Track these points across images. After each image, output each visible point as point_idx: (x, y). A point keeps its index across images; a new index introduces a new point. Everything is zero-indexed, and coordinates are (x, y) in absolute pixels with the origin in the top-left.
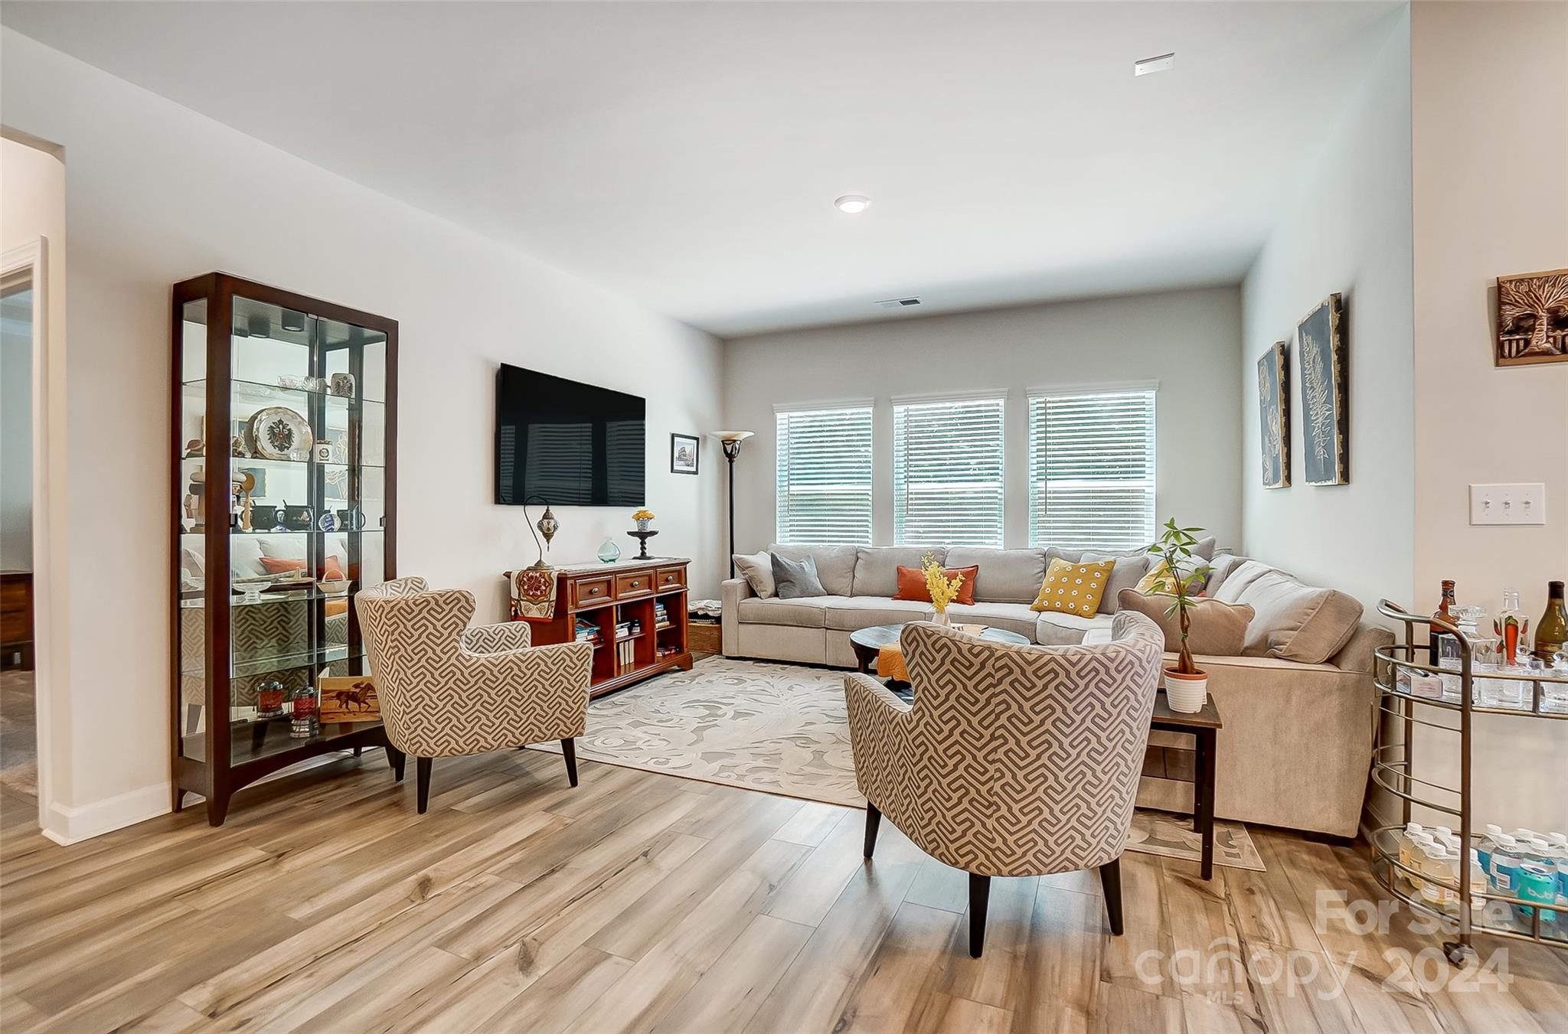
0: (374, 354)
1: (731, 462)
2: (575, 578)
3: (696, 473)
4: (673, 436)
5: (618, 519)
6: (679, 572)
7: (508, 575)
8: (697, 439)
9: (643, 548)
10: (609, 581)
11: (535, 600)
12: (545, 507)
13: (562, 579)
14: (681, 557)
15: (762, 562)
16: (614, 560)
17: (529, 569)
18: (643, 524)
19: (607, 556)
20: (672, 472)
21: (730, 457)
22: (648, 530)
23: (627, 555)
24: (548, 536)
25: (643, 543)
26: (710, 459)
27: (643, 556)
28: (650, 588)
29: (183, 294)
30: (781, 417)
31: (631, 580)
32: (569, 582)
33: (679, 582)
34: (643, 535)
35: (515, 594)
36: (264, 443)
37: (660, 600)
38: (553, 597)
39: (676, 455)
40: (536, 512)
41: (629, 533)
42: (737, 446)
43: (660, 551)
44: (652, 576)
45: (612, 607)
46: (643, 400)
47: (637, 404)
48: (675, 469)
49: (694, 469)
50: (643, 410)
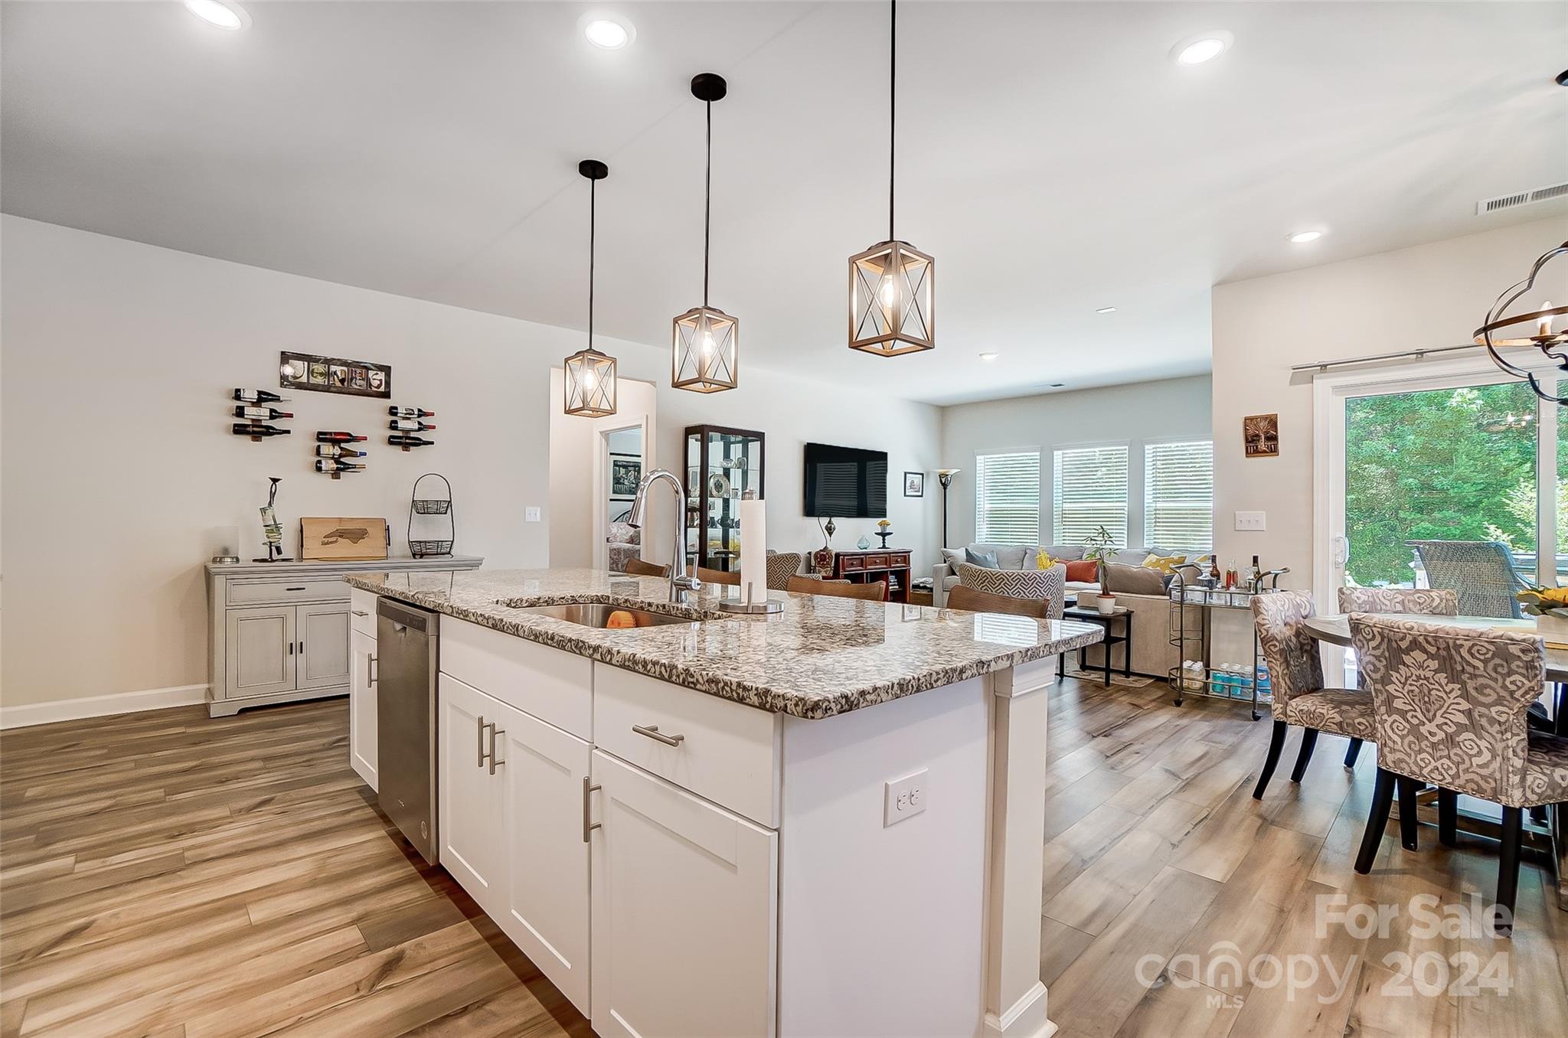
0: (754, 447)
1: (945, 489)
2: (844, 556)
3: (922, 496)
4: (905, 473)
5: (871, 525)
6: (905, 557)
7: (810, 553)
8: (922, 474)
9: (884, 542)
10: (862, 559)
11: (823, 566)
12: (830, 518)
13: (837, 555)
14: (907, 548)
15: (960, 554)
16: (866, 548)
17: (821, 550)
18: (884, 529)
19: (862, 546)
20: (905, 496)
21: (945, 486)
22: (887, 531)
23: (874, 545)
24: (830, 534)
25: (884, 540)
26: (932, 487)
27: (884, 547)
28: (886, 564)
29: (689, 431)
30: (980, 459)
31: (874, 559)
32: (841, 557)
33: (905, 563)
34: (884, 535)
35: (813, 563)
36: (714, 493)
37: (892, 573)
38: (833, 565)
39: (908, 484)
40: (825, 521)
41: (876, 533)
42: (949, 478)
43: (894, 544)
44: (888, 557)
45: (863, 573)
46: (886, 454)
47: (882, 457)
48: (907, 494)
49: (920, 494)
50: (886, 459)
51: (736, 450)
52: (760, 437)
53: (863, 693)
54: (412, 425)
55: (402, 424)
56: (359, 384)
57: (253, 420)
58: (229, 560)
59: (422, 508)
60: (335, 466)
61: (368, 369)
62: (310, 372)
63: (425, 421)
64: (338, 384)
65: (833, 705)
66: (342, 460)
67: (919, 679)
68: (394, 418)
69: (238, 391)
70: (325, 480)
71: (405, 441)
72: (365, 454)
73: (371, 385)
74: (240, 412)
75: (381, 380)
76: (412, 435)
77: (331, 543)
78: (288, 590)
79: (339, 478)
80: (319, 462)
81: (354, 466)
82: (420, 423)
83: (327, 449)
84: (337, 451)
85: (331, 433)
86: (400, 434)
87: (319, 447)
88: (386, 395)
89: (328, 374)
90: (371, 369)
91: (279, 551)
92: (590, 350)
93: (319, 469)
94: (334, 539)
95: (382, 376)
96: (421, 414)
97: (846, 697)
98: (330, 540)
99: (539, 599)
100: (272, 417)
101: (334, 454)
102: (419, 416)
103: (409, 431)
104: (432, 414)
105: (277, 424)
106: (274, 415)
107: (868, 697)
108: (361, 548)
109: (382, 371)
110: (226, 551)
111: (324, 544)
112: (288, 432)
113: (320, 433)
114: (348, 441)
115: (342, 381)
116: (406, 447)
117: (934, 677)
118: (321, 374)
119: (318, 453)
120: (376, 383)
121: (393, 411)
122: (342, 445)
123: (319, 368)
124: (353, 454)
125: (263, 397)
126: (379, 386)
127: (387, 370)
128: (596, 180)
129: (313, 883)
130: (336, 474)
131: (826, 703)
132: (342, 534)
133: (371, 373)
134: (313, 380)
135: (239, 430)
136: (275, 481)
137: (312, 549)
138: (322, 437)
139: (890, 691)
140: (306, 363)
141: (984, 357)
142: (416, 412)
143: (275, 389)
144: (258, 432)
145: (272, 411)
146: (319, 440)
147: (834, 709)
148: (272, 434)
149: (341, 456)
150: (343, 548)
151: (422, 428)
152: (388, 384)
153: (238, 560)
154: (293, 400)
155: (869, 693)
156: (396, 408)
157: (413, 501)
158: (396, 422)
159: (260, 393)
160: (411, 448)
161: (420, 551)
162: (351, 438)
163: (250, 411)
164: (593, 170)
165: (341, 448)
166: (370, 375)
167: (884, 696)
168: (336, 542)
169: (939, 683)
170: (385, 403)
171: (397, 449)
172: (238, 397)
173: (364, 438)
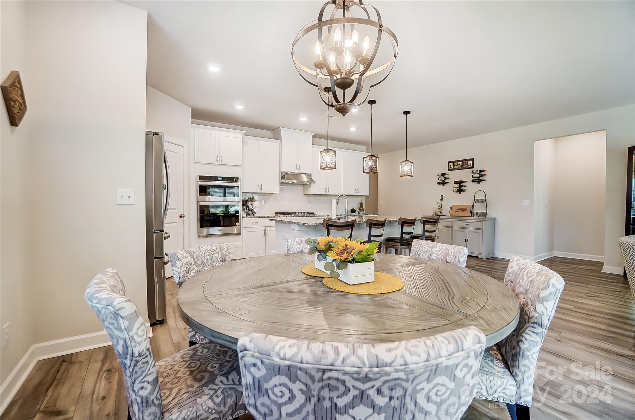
54: (479, 175)
55: (476, 175)
56: (465, 166)
57: (442, 180)
58: (435, 215)
59: (477, 201)
60: (459, 190)
62: (454, 165)
63: (482, 173)
64: (460, 167)
66: (461, 188)
68: (473, 174)
69: (438, 174)
70: (457, 194)
71: (479, 181)
72: (466, 186)
73: (468, 165)
74: (438, 179)
76: (480, 178)
79: (461, 193)
81: (463, 190)
83: (457, 186)
85: (458, 181)
86: (475, 178)
87: (455, 185)
88: (473, 167)
89: (458, 165)
91: (441, 213)
93: (454, 192)
94: (458, 211)
95: (471, 162)
96: (481, 171)
102: (480, 172)
103: (478, 177)
104: (485, 171)
105: (446, 181)
106: (446, 178)
108: (464, 214)
109: (471, 160)
111: (456, 212)
112: (449, 182)
114: (462, 183)
115: (461, 166)
118: (456, 165)
119: (454, 187)
121: (473, 172)
123: (456, 164)
124: (463, 186)
125: (443, 175)
126: (471, 165)
127: (473, 160)
128: (409, 114)
132: (460, 209)
133: (468, 162)
134: (455, 167)
135: (439, 183)
136: (442, 195)
138: (455, 183)
140: (452, 163)
143: (446, 172)
144: (443, 183)
148: (446, 183)
150: (460, 213)
151: (482, 175)
152: (473, 164)
154: (450, 174)
157: (474, 199)
159: (443, 173)
162: (462, 182)
165: (460, 185)
170: (472, 170)
171: (476, 184)
172: (438, 176)
173: (466, 182)
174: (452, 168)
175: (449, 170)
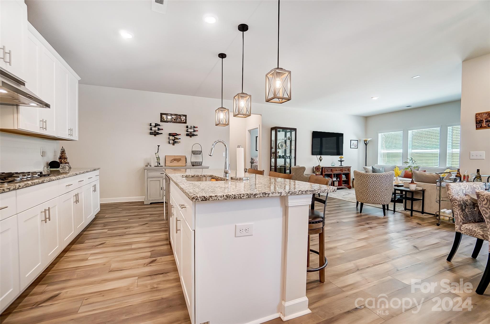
0: (293, 133)
1: (366, 145)
2: (325, 168)
3: (357, 148)
4: (351, 140)
5: (337, 158)
6: (349, 169)
7: (314, 167)
8: (358, 141)
9: (341, 164)
10: (331, 169)
11: (318, 171)
12: (320, 156)
13: (322, 168)
14: (349, 166)
15: (370, 168)
16: (334, 166)
17: (317, 166)
18: (341, 159)
19: (333, 165)
20: (351, 148)
21: (366, 144)
22: (342, 160)
23: (338, 164)
24: (321, 161)
25: (341, 163)
26: (362, 145)
27: (341, 165)
28: (341, 171)
29: (272, 129)
30: (380, 135)
31: (337, 169)
32: (323, 168)
33: (349, 171)
34: (341, 161)
35: (314, 170)
36: (280, 147)
37: (343, 174)
38: (321, 171)
39: (351, 144)
40: (319, 156)
41: (338, 161)
42: (368, 142)
43: (344, 164)
44: (341, 169)
45: (332, 174)
46: (343, 134)
47: (342, 135)
48: (351, 147)
49: (357, 147)
50: (343, 136)
51: (288, 134)
52: (295, 130)
53: (211, 197)
54: (192, 130)
55: (189, 130)
56: (179, 120)
57: (154, 131)
58: (149, 166)
59: (194, 153)
60: (173, 142)
61: (181, 116)
62: (167, 118)
63: (195, 129)
64: (174, 120)
65: (199, 198)
66: (175, 140)
67: (235, 195)
68: (187, 129)
69: (151, 124)
70: (171, 145)
71: (190, 135)
72: (180, 139)
73: (182, 120)
74: (151, 129)
75: (184, 119)
76: (192, 133)
77: (173, 162)
78: (161, 174)
79: (174, 145)
80: (169, 141)
81: (177, 142)
82: (194, 130)
83: (171, 138)
84: (173, 138)
85: (172, 133)
86: (189, 133)
87: (169, 137)
88: (185, 123)
89: (171, 118)
90: (182, 116)
91: (160, 164)
92: (222, 107)
93: (169, 143)
94: (173, 161)
95: (184, 118)
96: (194, 127)
97: (204, 197)
98: (172, 161)
99: (194, 175)
100: (158, 130)
101: (173, 139)
102: (194, 128)
104: (197, 127)
105: (160, 132)
106: (159, 129)
107: (213, 198)
108: (180, 164)
109: (184, 116)
110: (148, 164)
112: (162, 134)
113: (169, 134)
114: (176, 135)
115: (175, 120)
116: (191, 136)
117: (242, 195)
119: (169, 139)
120: (183, 120)
121: (187, 127)
122: (175, 136)
123: (169, 117)
124: (177, 139)
125: (156, 125)
127: (185, 116)
128: (223, 59)
129: (147, 242)
130: (173, 144)
131: (197, 198)
132: (175, 160)
133: (182, 117)
134: (168, 120)
135: (151, 134)
136: (159, 146)
137: (168, 164)
138: (170, 135)
139: (222, 197)
140: (166, 116)
141: (373, 98)
142: (193, 127)
143: (159, 122)
144: (155, 134)
145: (158, 128)
146: (169, 135)
147: (200, 199)
148: (158, 134)
149: (174, 139)
150: (175, 163)
151: (194, 131)
152: (186, 120)
153: (151, 166)
154: (163, 125)
155: (213, 197)
156: (188, 126)
157: (192, 151)
158: (188, 130)
159: (156, 124)
160: (192, 137)
161: (194, 165)
162: (177, 135)
163: (153, 129)
164: (222, 56)
165: (175, 137)
166: (181, 118)
167: (220, 199)
168: (174, 162)
169: (244, 197)
170: (185, 125)
171: (188, 137)
172: (151, 125)
173: (180, 134)
174: (166, 120)
175: (161, 121)
